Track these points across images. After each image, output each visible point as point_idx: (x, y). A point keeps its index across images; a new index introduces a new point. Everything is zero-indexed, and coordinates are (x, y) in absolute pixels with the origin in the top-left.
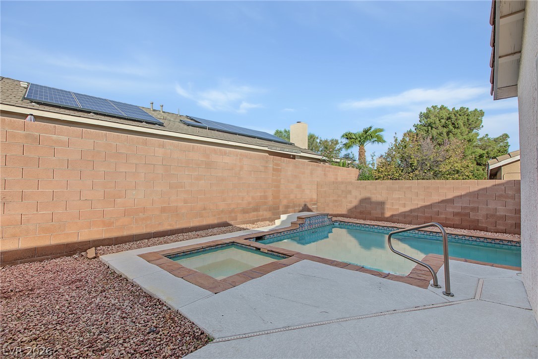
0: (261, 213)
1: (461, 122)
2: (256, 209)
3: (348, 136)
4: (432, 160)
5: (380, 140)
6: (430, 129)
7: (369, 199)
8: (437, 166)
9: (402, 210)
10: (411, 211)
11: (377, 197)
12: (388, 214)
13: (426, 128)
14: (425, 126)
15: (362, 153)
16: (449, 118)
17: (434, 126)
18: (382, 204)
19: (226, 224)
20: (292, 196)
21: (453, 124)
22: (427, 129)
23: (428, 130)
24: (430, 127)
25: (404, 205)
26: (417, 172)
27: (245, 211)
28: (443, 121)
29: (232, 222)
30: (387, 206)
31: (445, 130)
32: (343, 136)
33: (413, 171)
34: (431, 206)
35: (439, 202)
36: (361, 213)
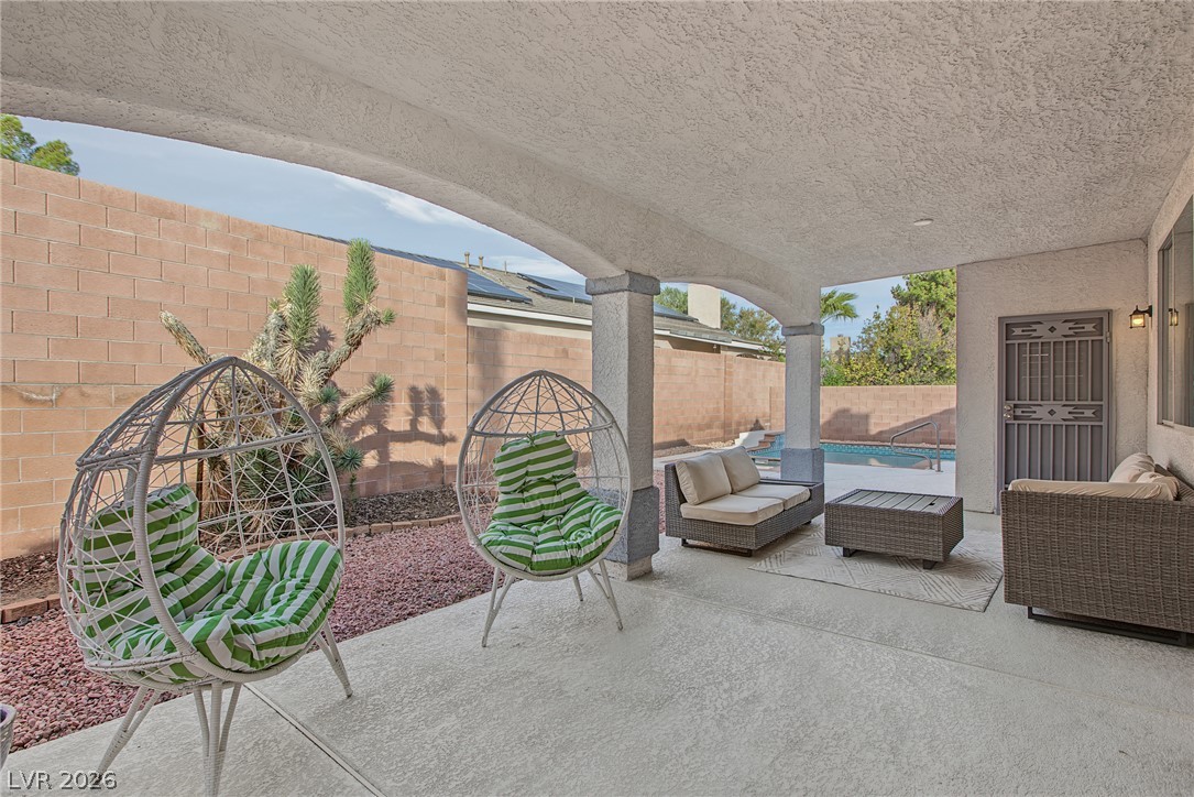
0: (714, 431)
2: (709, 426)
4: (936, 351)
5: (849, 313)
6: (933, 287)
7: (846, 411)
8: (943, 360)
9: (894, 424)
10: (906, 425)
11: (858, 408)
12: (874, 430)
13: (926, 283)
14: (924, 280)
17: (940, 280)
18: (867, 417)
19: (683, 443)
20: (744, 410)
22: (928, 287)
23: (930, 289)
24: (933, 284)
25: (898, 419)
26: (911, 371)
27: (700, 428)
29: (689, 441)
30: (872, 421)
33: (905, 369)
34: (931, 417)
35: (941, 413)
36: (838, 431)
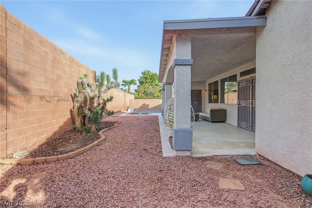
1: (155, 78)
3: (124, 81)
5: (135, 84)
7: (145, 104)
10: (155, 106)
12: (150, 108)
14: (144, 78)
15: (129, 88)
16: (152, 76)
17: (147, 78)
18: (148, 105)
21: (153, 79)
28: (150, 77)
29: (121, 111)
30: (149, 106)
31: (151, 81)
32: (122, 81)
34: (159, 105)
36: (143, 108)
